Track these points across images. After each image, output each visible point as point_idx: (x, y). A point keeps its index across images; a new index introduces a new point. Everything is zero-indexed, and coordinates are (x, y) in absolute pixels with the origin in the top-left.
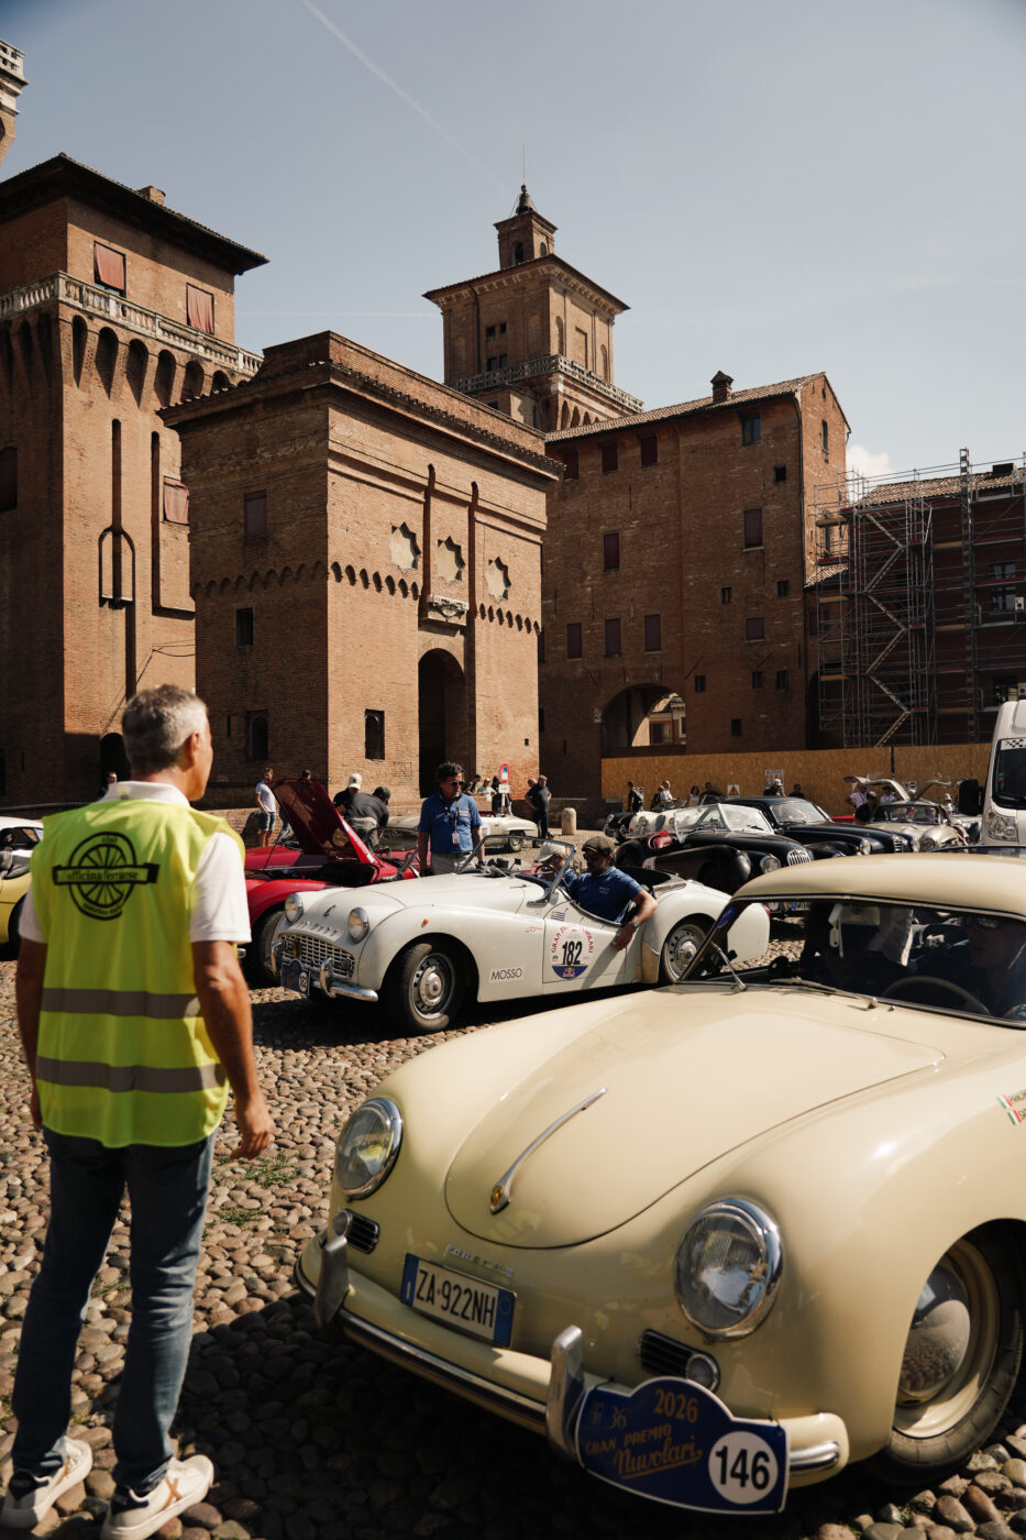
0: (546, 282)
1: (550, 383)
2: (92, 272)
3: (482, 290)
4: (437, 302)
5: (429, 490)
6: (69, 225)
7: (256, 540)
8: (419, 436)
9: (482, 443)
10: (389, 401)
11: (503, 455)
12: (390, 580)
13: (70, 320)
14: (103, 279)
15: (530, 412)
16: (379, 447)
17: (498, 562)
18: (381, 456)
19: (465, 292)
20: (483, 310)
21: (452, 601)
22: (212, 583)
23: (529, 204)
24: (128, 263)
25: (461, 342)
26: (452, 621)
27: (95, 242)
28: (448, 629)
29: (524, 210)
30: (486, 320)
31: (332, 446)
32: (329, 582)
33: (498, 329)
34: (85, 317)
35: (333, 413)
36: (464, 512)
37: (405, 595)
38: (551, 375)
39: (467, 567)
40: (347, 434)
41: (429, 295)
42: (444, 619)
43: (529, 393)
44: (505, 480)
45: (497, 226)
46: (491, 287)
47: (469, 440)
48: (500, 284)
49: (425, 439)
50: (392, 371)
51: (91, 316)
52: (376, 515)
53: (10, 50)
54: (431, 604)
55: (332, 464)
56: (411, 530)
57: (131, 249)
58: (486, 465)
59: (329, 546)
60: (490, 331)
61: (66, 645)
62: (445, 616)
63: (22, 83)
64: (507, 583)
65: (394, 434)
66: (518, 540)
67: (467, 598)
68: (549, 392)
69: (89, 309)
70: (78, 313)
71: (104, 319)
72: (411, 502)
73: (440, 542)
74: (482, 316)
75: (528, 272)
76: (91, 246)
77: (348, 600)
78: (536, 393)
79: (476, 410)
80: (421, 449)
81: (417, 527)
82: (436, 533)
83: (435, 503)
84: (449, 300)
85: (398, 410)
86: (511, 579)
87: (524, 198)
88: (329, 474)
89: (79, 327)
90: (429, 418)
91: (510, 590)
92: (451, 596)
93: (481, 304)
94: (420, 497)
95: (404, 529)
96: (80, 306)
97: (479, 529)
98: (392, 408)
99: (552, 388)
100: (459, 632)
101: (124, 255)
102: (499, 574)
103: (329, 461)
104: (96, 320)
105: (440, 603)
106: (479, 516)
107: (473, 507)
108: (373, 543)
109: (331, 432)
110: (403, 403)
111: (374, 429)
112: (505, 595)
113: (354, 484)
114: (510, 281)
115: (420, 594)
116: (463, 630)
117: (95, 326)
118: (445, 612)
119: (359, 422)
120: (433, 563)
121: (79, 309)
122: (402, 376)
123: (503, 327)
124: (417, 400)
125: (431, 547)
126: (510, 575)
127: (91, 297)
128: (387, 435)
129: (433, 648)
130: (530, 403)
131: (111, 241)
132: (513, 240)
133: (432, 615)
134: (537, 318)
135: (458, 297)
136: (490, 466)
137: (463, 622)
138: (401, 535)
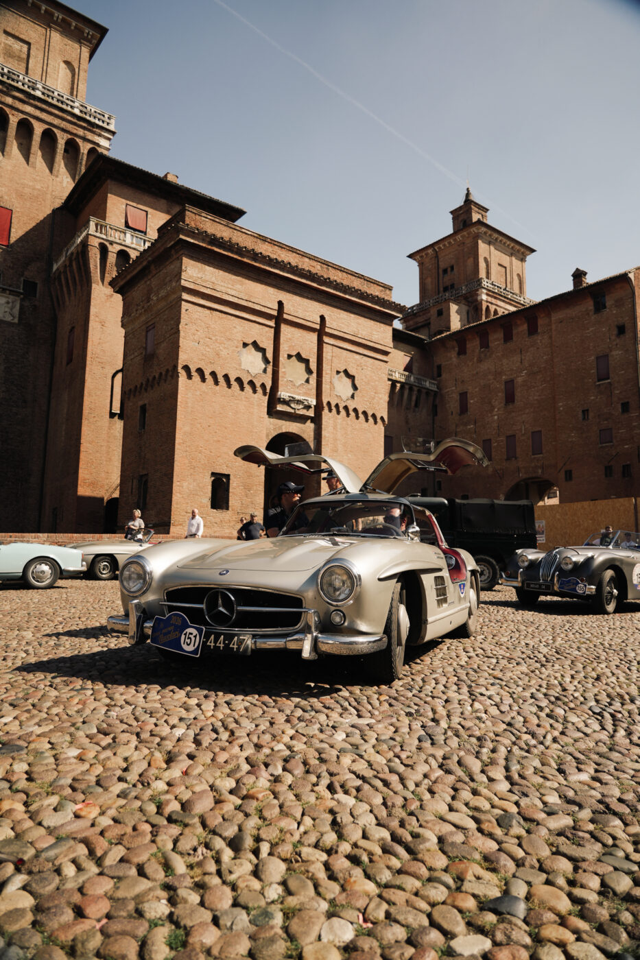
0: (477, 237)
1: (477, 295)
2: (123, 221)
3: (440, 248)
4: (415, 260)
5: (279, 318)
6: (109, 195)
7: (149, 358)
8: (269, 281)
9: (327, 287)
10: (236, 253)
11: (347, 297)
12: (239, 380)
13: (97, 245)
14: (131, 224)
15: (465, 313)
16: (230, 286)
17: (346, 372)
18: (233, 293)
19: (430, 251)
20: (440, 260)
21: (297, 397)
22: (130, 390)
23: (472, 198)
24: (149, 216)
25: (429, 280)
26: (301, 412)
27: (127, 204)
28: (302, 419)
29: (468, 202)
30: (442, 265)
31: (183, 283)
32: (180, 379)
33: (449, 269)
34: (107, 244)
35: (185, 260)
36: (314, 337)
37: (255, 391)
38: (477, 290)
39: (315, 375)
40: (199, 276)
41: (410, 256)
42: (292, 411)
43: (463, 302)
44: (352, 315)
45: (452, 212)
46: (444, 245)
47: (315, 285)
48: (450, 243)
49: (274, 283)
50: (244, 236)
51: (111, 243)
52: (228, 334)
53: (106, 116)
54: (280, 399)
55: (185, 296)
56: (261, 345)
57: (152, 207)
58: (334, 304)
59: (180, 353)
60: (445, 271)
61: (82, 441)
62: (293, 408)
63: (113, 133)
64: (355, 388)
65: (246, 278)
66: (365, 358)
67: (315, 397)
68: (477, 300)
69: (110, 239)
70: (102, 241)
71: (121, 244)
72: (261, 327)
73: (290, 356)
74: (440, 263)
75: (465, 233)
76: (124, 207)
77: (198, 393)
78: (469, 302)
79: (325, 266)
80: (271, 290)
81: (269, 346)
82: (284, 350)
83: (285, 329)
84: (422, 257)
85: (245, 260)
86: (358, 386)
87: (468, 194)
88: (183, 303)
89: (104, 250)
90: (274, 267)
91: (357, 393)
92: (299, 394)
93: (440, 256)
94: (272, 323)
95: (255, 344)
96: (104, 237)
97: (326, 348)
98: (239, 258)
99: (479, 298)
100: (309, 421)
101: (147, 212)
102: (348, 382)
103: (183, 294)
104: (115, 245)
105: (287, 399)
106: (326, 339)
107: (321, 332)
108: (224, 353)
109: (183, 274)
110: (248, 254)
111: (227, 274)
112: (353, 396)
113: (208, 312)
114: (455, 240)
115: (268, 391)
116: (313, 420)
117: (114, 249)
118: (292, 405)
119: (212, 269)
120: (282, 370)
121: (103, 239)
122: (255, 240)
123: (452, 268)
124: (261, 253)
125: (281, 359)
126: (356, 382)
127: (113, 232)
128: (239, 278)
129: (284, 431)
130: (465, 308)
131: (138, 203)
132: (460, 219)
133: (280, 408)
134: (472, 259)
135: (427, 254)
136: (338, 304)
137: (311, 413)
138: (253, 349)
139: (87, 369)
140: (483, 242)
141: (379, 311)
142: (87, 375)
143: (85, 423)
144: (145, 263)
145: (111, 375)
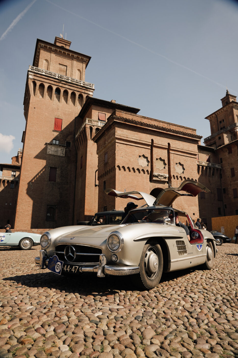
0: (232, 107)
1: (235, 129)
2: (98, 118)
3: (217, 114)
4: (208, 119)
5: (152, 146)
6: (92, 110)
7: (106, 164)
8: (147, 132)
9: (170, 132)
10: (135, 124)
11: (178, 135)
12: (138, 169)
13: (89, 127)
14: (100, 119)
15: (230, 137)
16: (133, 136)
17: (180, 163)
18: (134, 138)
19: (214, 115)
20: (218, 118)
21: (161, 174)
22: (100, 176)
23: (229, 93)
24: (106, 115)
25: (214, 126)
26: (163, 180)
27: (99, 112)
28: (164, 182)
29: (228, 95)
30: (219, 120)
31: (116, 136)
32: (116, 171)
33: (222, 121)
34: (92, 126)
35: (116, 128)
36: (166, 151)
37: (144, 173)
38: (235, 128)
39: (167, 165)
40: (122, 133)
41: (206, 118)
42: (159, 180)
43: (229, 133)
44: (181, 142)
45: (221, 100)
46: (219, 112)
47: (165, 132)
48: (221, 111)
49: (149, 133)
50: (137, 117)
51: (94, 126)
52: (133, 153)
53: (91, 85)
54: (154, 175)
55: (117, 141)
56: (146, 156)
57: (107, 112)
58: (173, 138)
59: (116, 161)
60: (221, 122)
61: (86, 195)
62: (159, 178)
63: (94, 90)
64: (184, 169)
65: (139, 132)
66: (187, 157)
67: (168, 174)
68: (235, 132)
69: (93, 125)
70: (90, 126)
71: (97, 126)
72: (145, 149)
73: (157, 159)
74: (218, 119)
75: (227, 107)
76: (98, 113)
77: (123, 175)
78: (231, 133)
79: (169, 125)
80: (148, 135)
81: (149, 156)
82: (155, 157)
83: (154, 149)
84: (210, 118)
85: (138, 126)
86: (185, 168)
87: (227, 92)
88: (116, 143)
89: (91, 128)
90: (149, 127)
91: (185, 171)
92: (161, 173)
93: (218, 117)
94: (150, 148)
95: (144, 156)
96: (91, 124)
97: (171, 155)
98: (136, 125)
99: (236, 131)
100: (166, 183)
101: (105, 114)
102: (181, 167)
103: (116, 140)
104: (95, 127)
105: (157, 175)
106: (171, 152)
107: (169, 149)
108: (132, 160)
109: (116, 133)
110: (139, 124)
111: (132, 131)
112: (183, 172)
113: (125, 146)
114: (223, 110)
115: (149, 172)
116: (168, 182)
117: (94, 128)
118: (159, 177)
119: (126, 130)
120: (154, 164)
121: (91, 125)
122: (141, 118)
123: (223, 120)
124: (144, 123)
125: (154, 160)
126: (184, 167)
127: (94, 122)
128: (136, 133)
129: (156, 187)
130: (230, 135)
131: (102, 112)
132: (225, 102)
133: (154, 179)
134: (231, 116)
135: (212, 117)
136: (175, 138)
137: (167, 180)
138: (143, 158)
139: (87, 170)
140: (235, 109)
141: (191, 139)
142: (87, 172)
143: (86, 189)
144: (103, 131)
145: (95, 171)
